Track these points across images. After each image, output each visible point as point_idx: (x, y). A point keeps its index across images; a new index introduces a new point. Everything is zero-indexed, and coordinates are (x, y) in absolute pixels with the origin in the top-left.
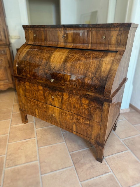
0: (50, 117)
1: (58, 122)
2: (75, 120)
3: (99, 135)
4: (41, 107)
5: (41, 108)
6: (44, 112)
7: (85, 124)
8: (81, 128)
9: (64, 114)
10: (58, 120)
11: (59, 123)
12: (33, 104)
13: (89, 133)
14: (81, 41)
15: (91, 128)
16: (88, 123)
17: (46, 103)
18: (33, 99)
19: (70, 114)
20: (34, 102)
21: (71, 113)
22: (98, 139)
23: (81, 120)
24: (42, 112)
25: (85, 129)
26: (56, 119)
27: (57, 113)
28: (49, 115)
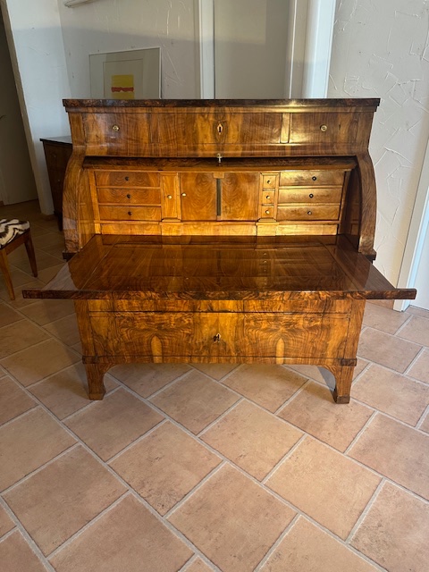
0: (204, 347)
1: (230, 350)
2: (282, 329)
3: (344, 341)
4: (174, 327)
5: (173, 330)
6: (185, 338)
7: (311, 328)
8: (298, 342)
9: (252, 323)
10: (231, 345)
11: (233, 354)
12: (142, 328)
13: (319, 347)
15: (326, 331)
16: (319, 323)
17: (194, 312)
18: (146, 312)
19: (268, 320)
20: (148, 321)
21: (272, 315)
22: (341, 352)
23: (301, 322)
24: (175, 341)
25: (309, 340)
26: (225, 344)
27: (228, 327)
28: (201, 341)
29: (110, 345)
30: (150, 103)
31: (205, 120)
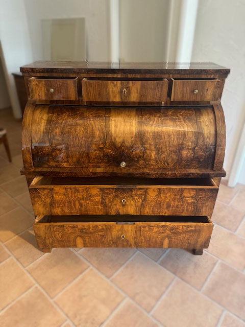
0: (113, 243)
1: (131, 245)
2: (168, 232)
4: (92, 231)
5: (91, 233)
6: (99, 238)
7: (187, 232)
8: (178, 240)
9: (147, 229)
10: (132, 242)
12: (69, 232)
13: (193, 242)
14: (156, 99)
15: (197, 233)
16: (193, 228)
19: (159, 226)
20: (73, 227)
23: (181, 227)
24: (93, 239)
25: (186, 238)
26: (128, 241)
27: (130, 231)
28: (111, 239)
29: (48, 241)
30: (78, 71)
31: (115, 86)
